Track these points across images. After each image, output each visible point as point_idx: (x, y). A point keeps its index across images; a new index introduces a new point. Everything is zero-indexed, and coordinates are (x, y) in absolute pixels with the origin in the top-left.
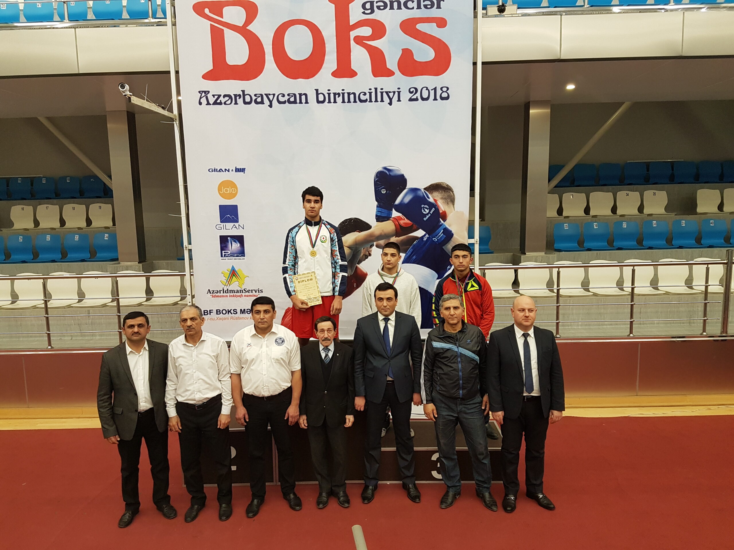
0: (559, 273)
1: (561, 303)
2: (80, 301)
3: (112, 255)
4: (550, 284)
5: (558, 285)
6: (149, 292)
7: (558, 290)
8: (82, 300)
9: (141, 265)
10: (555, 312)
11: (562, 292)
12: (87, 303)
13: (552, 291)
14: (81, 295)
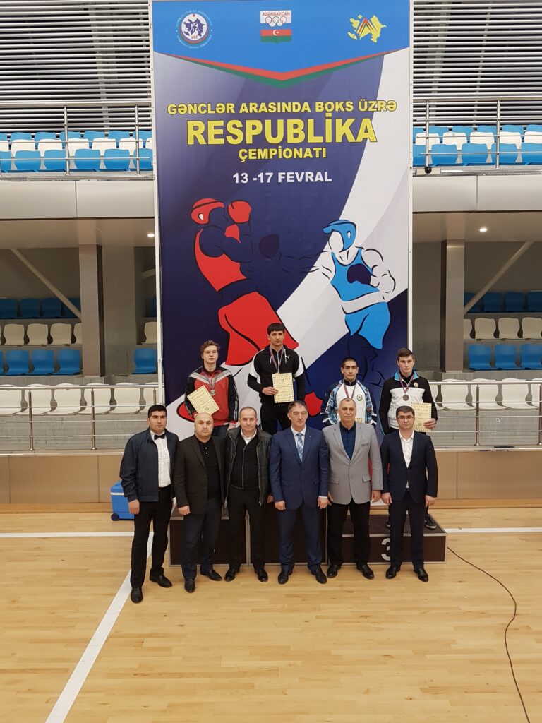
0: (478, 388)
1: (480, 416)
2: (53, 409)
3: (77, 369)
4: (469, 398)
5: (478, 400)
6: (113, 401)
7: (477, 404)
8: (55, 409)
9: (103, 378)
10: (475, 424)
11: (481, 406)
12: (59, 411)
13: (470, 405)
14: (54, 404)
